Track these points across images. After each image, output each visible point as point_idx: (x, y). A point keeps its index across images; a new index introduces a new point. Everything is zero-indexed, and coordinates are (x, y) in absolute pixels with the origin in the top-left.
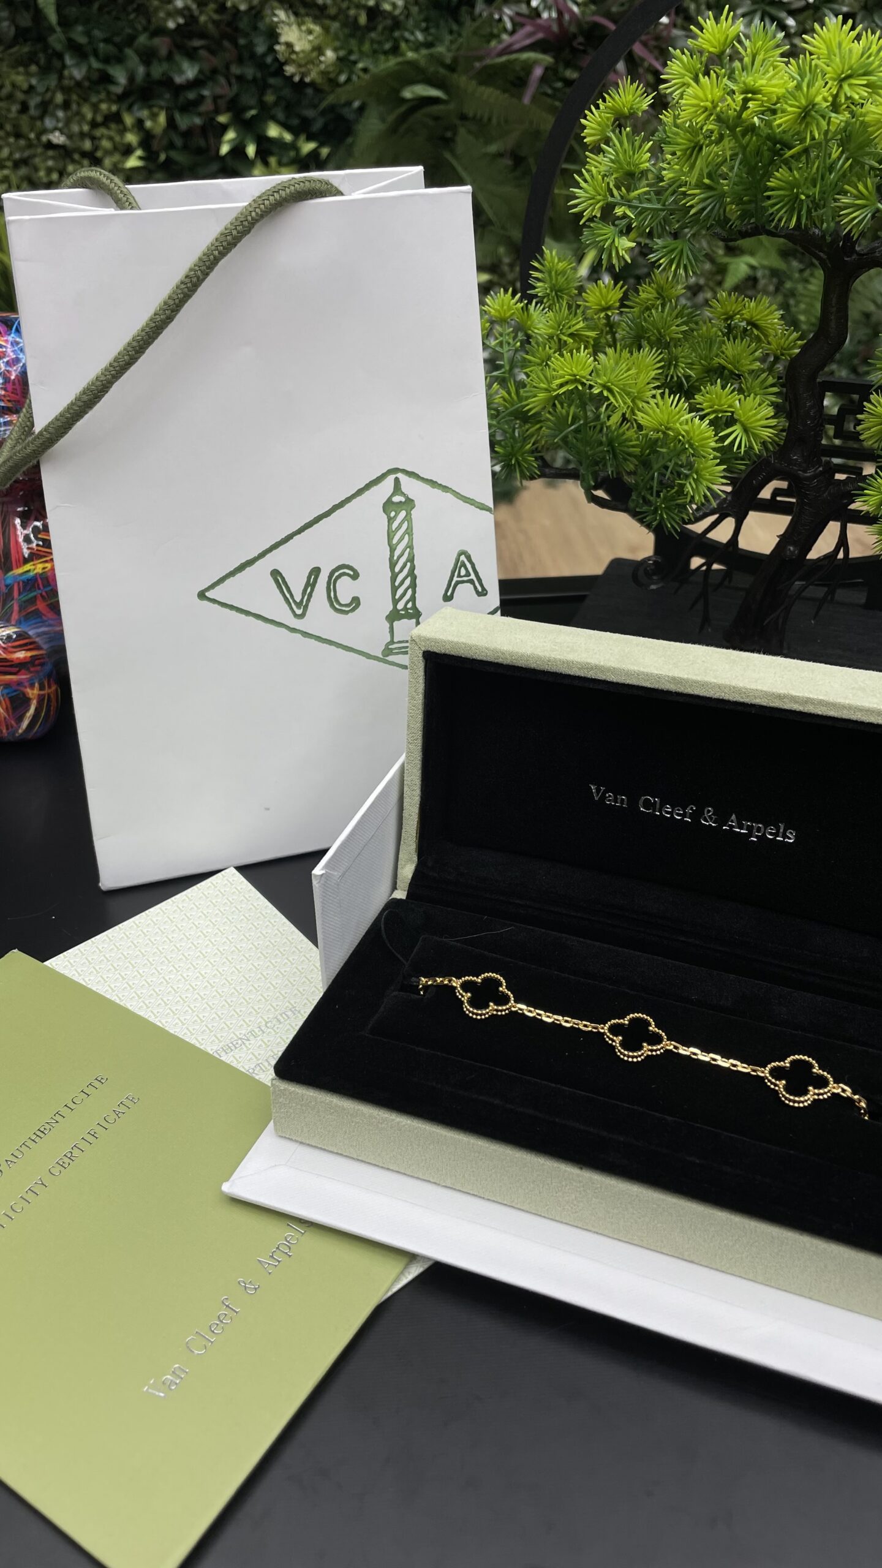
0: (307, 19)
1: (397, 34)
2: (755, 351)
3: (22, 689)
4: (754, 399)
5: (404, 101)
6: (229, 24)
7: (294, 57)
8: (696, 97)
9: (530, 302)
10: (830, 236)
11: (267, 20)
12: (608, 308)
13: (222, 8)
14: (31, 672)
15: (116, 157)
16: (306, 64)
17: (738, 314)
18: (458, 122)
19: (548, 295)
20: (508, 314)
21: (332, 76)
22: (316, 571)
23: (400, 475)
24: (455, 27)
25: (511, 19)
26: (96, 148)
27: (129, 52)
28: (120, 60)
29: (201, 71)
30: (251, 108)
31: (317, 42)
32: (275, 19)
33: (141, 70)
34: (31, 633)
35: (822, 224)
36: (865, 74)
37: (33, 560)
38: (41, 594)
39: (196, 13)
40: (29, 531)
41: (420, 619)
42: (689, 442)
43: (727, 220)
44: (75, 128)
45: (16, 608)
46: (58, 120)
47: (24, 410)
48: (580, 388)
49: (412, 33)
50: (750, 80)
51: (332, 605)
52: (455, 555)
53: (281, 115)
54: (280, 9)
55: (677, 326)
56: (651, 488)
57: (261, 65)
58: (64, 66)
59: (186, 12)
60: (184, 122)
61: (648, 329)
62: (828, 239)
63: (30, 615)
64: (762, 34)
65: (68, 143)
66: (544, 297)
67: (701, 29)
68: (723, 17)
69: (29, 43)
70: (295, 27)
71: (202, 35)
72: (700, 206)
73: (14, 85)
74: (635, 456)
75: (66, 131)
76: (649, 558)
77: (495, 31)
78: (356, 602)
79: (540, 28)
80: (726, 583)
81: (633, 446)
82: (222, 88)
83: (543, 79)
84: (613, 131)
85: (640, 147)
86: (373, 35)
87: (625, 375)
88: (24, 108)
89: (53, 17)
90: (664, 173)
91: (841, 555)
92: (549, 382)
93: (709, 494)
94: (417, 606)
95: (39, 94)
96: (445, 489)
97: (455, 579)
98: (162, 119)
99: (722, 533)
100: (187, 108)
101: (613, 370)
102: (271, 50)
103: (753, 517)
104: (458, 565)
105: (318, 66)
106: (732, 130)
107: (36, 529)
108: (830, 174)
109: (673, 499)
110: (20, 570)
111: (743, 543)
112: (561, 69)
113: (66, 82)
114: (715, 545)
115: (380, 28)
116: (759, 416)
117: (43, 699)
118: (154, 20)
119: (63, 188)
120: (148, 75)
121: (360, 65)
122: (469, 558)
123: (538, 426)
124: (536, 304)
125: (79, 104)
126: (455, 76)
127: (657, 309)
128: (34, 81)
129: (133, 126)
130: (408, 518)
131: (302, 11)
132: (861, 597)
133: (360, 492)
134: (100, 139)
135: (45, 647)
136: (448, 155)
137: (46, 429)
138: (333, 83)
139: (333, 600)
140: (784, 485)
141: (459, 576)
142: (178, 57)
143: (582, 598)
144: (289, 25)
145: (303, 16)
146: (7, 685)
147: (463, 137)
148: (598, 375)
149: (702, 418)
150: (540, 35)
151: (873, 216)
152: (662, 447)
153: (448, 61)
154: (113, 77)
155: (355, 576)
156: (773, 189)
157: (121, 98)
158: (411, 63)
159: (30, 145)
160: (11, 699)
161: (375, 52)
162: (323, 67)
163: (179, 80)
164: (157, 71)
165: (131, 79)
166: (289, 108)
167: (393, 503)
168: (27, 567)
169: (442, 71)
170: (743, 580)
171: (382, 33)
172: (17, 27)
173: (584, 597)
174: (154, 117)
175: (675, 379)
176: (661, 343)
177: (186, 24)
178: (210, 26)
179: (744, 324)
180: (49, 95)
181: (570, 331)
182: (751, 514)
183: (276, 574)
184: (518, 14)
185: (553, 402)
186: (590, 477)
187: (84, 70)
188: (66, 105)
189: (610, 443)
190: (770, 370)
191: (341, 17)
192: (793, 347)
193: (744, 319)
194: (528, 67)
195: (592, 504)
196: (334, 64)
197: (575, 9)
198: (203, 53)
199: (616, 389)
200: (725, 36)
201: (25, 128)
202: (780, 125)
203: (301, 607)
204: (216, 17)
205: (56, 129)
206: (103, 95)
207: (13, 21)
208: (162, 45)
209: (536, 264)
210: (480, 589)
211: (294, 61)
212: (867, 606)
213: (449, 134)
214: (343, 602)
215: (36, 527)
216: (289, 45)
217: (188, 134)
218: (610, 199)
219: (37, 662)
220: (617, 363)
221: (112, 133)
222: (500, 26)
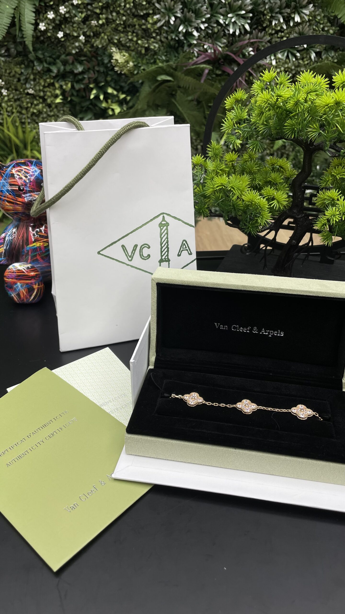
0: (123, 51)
1: (155, 57)
2: (282, 176)
3: (32, 285)
4: (281, 192)
5: (158, 81)
6: (95, 52)
7: (118, 64)
8: (261, 97)
9: (207, 159)
10: (305, 140)
11: (109, 51)
12: (233, 161)
13: (92, 46)
14: (35, 280)
15: (52, 99)
16: (123, 67)
17: (276, 163)
18: (177, 89)
19: (213, 156)
20: (199, 163)
21: (132, 71)
22: (136, 246)
23: (164, 215)
24: (177, 55)
25: (197, 52)
26: (45, 95)
27: (58, 61)
28: (54, 64)
29: (84, 69)
30: (102, 82)
31: (127, 59)
32: (112, 51)
33: (62, 68)
34: (35, 266)
35: (302, 137)
36: (315, 91)
37: (36, 242)
38: (39, 254)
39: (83, 48)
40: (34, 232)
41: (170, 262)
42: (259, 206)
43: (272, 135)
44: (37, 88)
45: (30, 258)
46: (31, 85)
47: (41, 192)
48: (224, 188)
49: (161, 57)
50: (279, 93)
51: (141, 257)
52: (182, 241)
53: (113, 85)
54: (113, 47)
55: (256, 167)
56: (247, 220)
57: (106, 67)
58: (34, 66)
59: (79, 48)
60: (77, 86)
61: (246, 168)
62: (304, 141)
63: (34, 261)
64: (283, 76)
65: (35, 93)
66: (211, 157)
67: (264, 74)
68: (271, 71)
69: (21, 57)
70: (119, 54)
71: (85, 56)
72: (263, 131)
73: (15, 72)
74: (241, 210)
75: (34, 88)
76: (246, 244)
77: (191, 56)
78: (149, 256)
79: (208, 56)
80: (272, 253)
81: (241, 207)
82: (91, 74)
83: (209, 74)
84: (235, 105)
85: (244, 110)
86: (147, 57)
87: (239, 183)
88: (19, 80)
89: (31, 48)
90: (251, 119)
91: (310, 244)
92: (214, 186)
93: (266, 223)
94: (169, 258)
95: (24, 75)
96: (179, 220)
97: (182, 249)
98: (69, 85)
99: (271, 236)
100: (79, 81)
101: (234, 183)
102: (110, 61)
103: (281, 231)
104: (183, 244)
105: (127, 67)
106: (273, 107)
107: (37, 232)
108: (305, 121)
109: (254, 224)
110: (32, 245)
111: (278, 240)
112: (215, 70)
113: (35, 71)
114: (268, 240)
115: (149, 55)
116: (282, 198)
117: (39, 289)
118: (67, 50)
119: (58, 121)
120: (65, 69)
121: (142, 68)
122: (186, 242)
123: (209, 199)
124: (209, 159)
125: (39, 79)
126: (176, 72)
127: (249, 162)
128: (23, 71)
129: (59, 87)
130: (167, 229)
131: (121, 48)
132: (319, 259)
133: (152, 220)
134: (46, 92)
135: (40, 271)
136: (173, 100)
137: (53, 198)
138: (132, 74)
139: (141, 255)
140: (292, 220)
141: (183, 248)
142: (76, 63)
143: (222, 258)
144: (117, 53)
145: (122, 50)
146: (27, 284)
147: (179, 93)
148: (230, 183)
149: (264, 198)
150: (207, 58)
151: (319, 135)
152: (250, 207)
153: (174, 67)
154: (51, 70)
155: (149, 247)
156: (286, 126)
157: (54, 78)
158: (160, 67)
159: (21, 93)
160: (28, 289)
161: (147, 63)
162: (128, 68)
163: (76, 71)
164: (68, 68)
165: (59, 71)
166: (116, 82)
167: (162, 224)
168: (34, 244)
169: (172, 70)
170: (278, 252)
171: (150, 57)
172: (17, 51)
173: (223, 258)
174: (66, 84)
175: (255, 185)
176: (250, 173)
177: (79, 52)
178: (88, 52)
179: (278, 167)
180: (28, 76)
181: (220, 169)
182: (281, 230)
183: (123, 246)
184: (199, 51)
185: (214, 192)
186: (227, 217)
187: (41, 67)
188: (34, 80)
189: (233, 205)
190: (286, 183)
191: (136, 50)
192: (295, 174)
193: (278, 165)
194: (203, 70)
195: (227, 226)
196: (132, 67)
197: (220, 49)
198: (85, 62)
199: (235, 188)
200: (271, 77)
201: (19, 87)
202: (288, 107)
203: (131, 258)
204: (90, 49)
205: (30, 88)
206: (48, 76)
207: (16, 49)
208: (70, 59)
209: (208, 146)
210: (190, 253)
211: (118, 66)
212: (321, 262)
213: (174, 93)
214: (144, 256)
215: (38, 231)
216: (117, 60)
217: (79, 91)
218: (234, 127)
219: (38, 276)
220: (236, 180)
221: (51, 90)
222: (193, 54)
